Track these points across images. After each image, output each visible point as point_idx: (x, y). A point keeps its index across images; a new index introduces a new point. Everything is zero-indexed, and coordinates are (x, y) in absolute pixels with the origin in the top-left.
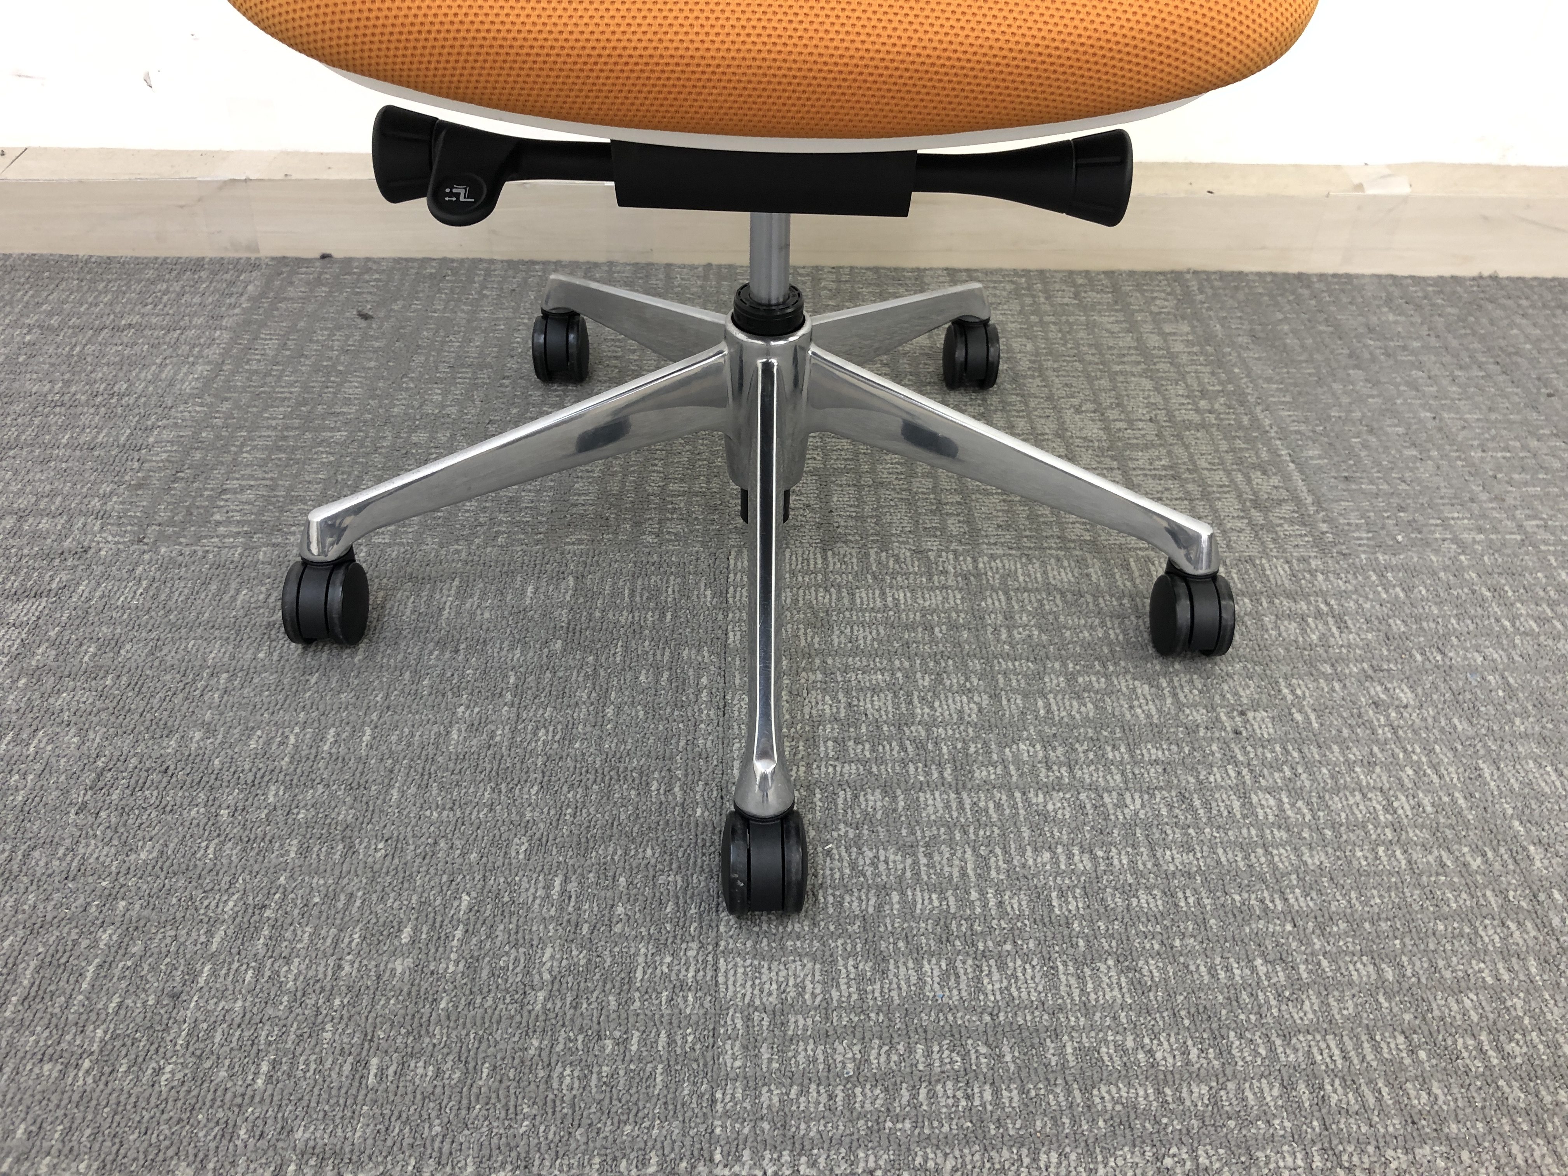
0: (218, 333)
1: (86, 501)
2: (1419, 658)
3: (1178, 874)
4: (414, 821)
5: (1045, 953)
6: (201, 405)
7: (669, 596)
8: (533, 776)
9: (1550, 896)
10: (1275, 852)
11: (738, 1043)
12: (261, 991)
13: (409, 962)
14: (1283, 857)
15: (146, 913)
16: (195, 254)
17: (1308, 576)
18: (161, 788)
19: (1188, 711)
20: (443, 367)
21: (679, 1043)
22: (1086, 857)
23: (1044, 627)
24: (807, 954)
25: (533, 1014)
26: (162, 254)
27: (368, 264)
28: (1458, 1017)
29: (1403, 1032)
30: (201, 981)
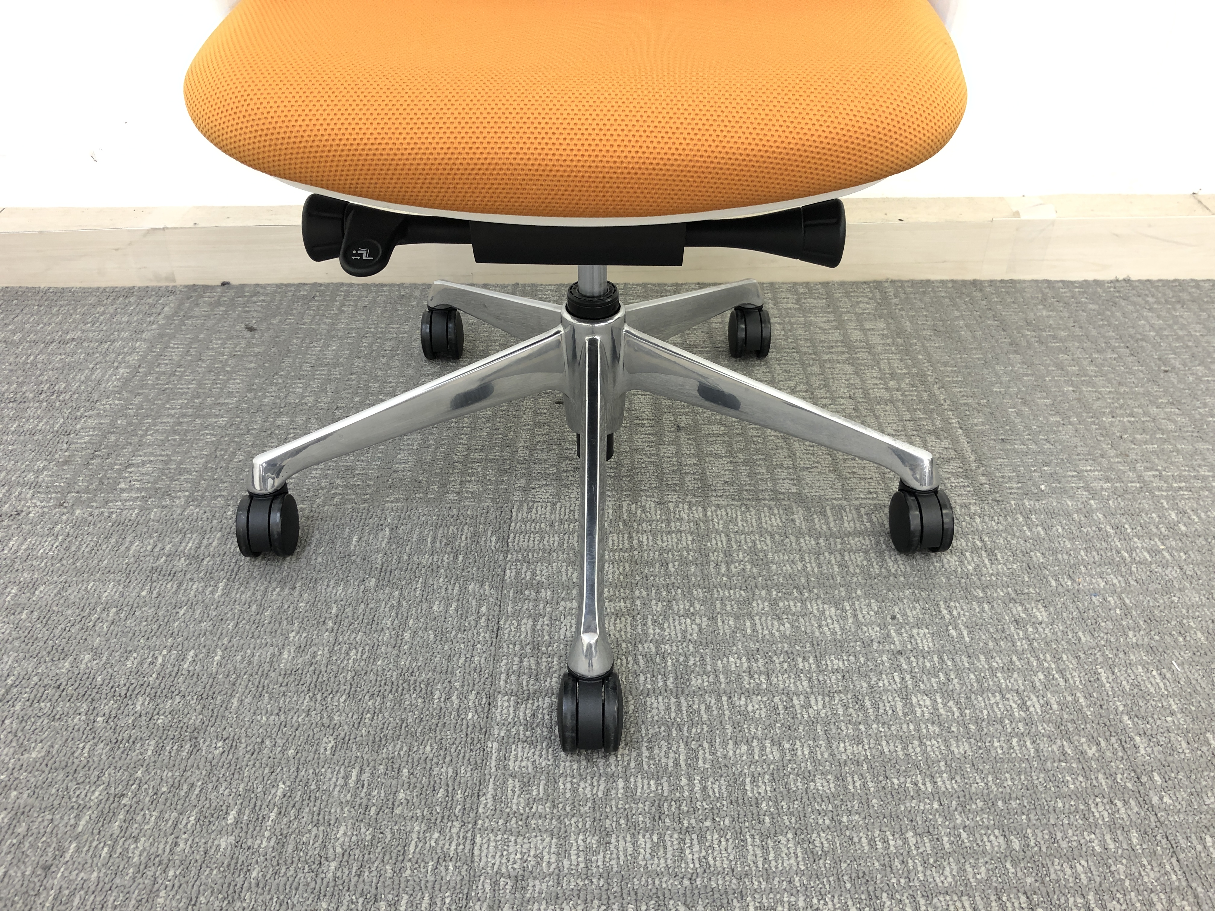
0: (138, 343)
1: (24, 474)
2: (1053, 583)
3: (849, 763)
4: (247, 724)
5: (737, 828)
6: (120, 399)
7: (463, 542)
8: (342, 687)
9: (1151, 778)
10: (928, 743)
11: (485, 904)
12: (113, 864)
13: (231, 839)
14: (934, 747)
15: (31, 800)
16: (128, 284)
17: (967, 518)
18: (54, 700)
19: (865, 629)
20: (306, 367)
21: (439, 904)
22: (775, 748)
23: (755, 563)
24: (546, 831)
25: (325, 881)
26: (103, 285)
27: (257, 289)
28: (1071, 880)
29: (1025, 893)
30: (68, 856)
